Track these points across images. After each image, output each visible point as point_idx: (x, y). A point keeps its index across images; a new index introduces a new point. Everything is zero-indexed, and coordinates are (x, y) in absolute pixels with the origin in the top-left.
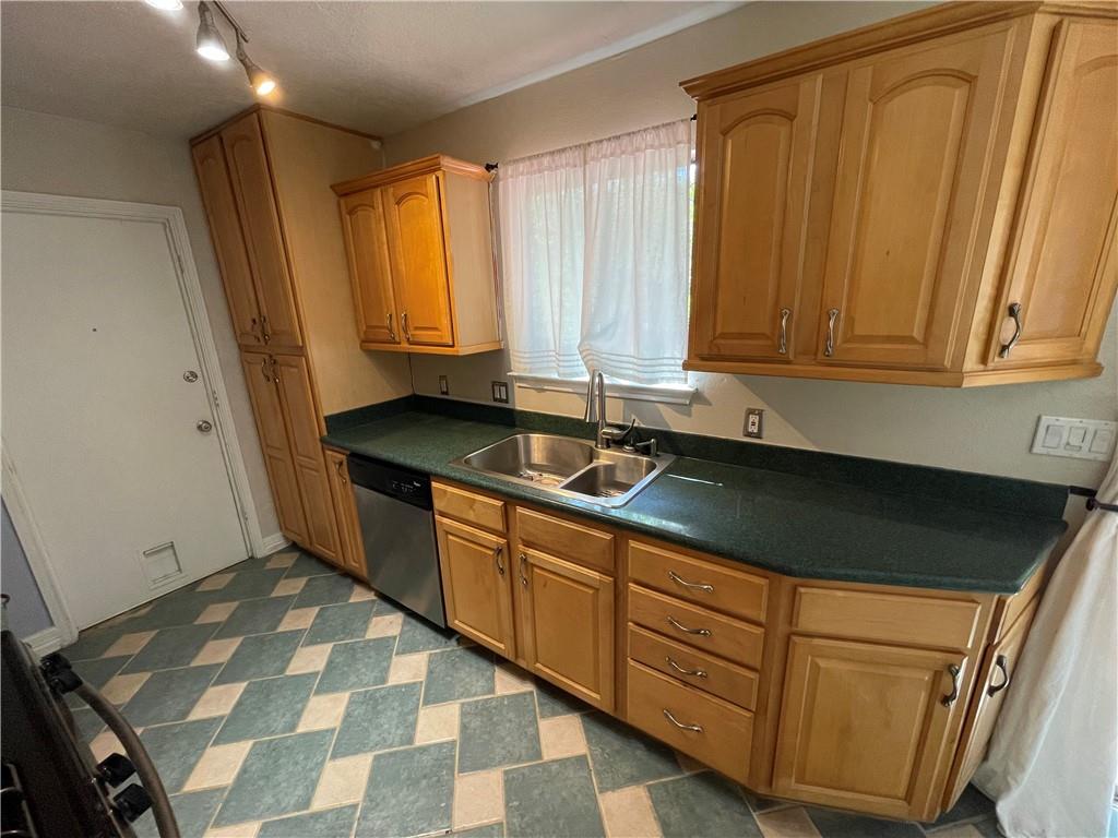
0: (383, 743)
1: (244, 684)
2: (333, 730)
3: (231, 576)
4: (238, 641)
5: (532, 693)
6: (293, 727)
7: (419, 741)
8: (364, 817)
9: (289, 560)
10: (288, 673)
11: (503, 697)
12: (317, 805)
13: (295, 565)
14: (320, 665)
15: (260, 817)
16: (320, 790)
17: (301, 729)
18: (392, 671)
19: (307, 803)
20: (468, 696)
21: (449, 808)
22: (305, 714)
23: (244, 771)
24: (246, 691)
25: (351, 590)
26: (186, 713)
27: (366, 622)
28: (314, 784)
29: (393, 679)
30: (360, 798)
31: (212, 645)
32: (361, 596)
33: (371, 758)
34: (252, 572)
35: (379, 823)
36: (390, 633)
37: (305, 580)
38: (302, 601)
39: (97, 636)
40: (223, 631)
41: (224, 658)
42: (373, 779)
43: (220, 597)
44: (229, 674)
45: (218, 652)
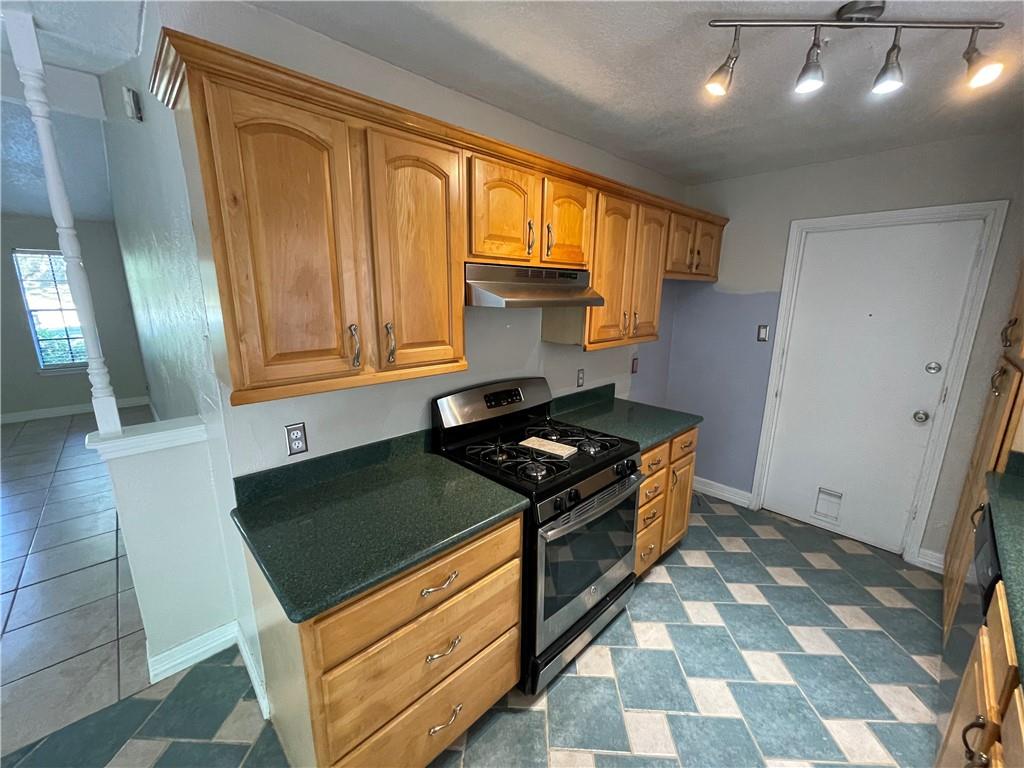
0: (756, 726)
1: (766, 603)
2: (753, 679)
3: (866, 552)
4: (803, 584)
6: (745, 646)
7: (773, 763)
8: (689, 719)
12: (691, 682)
15: (676, 647)
16: (704, 682)
17: (745, 653)
18: (844, 722)
19: (691, 674)
22: (759, 653)
23: (702, 628)
24: (761, 608)
25: (929, 653)
26: (730, 581)
27: (894, 681)
28: (704, 675)
29: (832, 725)
30: (704, 714)
31: (790, 571)
32: (929, 665)
33: (739, 715)
34: (886, 565)
35: (686, 732)
36: (895, 710)
37: (908, 605)
38: (877, 613)
39: (762, 516)
40: (805, 570)
41: (782, 582)
42: (721, 720)
43: (839, 556)
44: (770, 590)
45: (786, 577)
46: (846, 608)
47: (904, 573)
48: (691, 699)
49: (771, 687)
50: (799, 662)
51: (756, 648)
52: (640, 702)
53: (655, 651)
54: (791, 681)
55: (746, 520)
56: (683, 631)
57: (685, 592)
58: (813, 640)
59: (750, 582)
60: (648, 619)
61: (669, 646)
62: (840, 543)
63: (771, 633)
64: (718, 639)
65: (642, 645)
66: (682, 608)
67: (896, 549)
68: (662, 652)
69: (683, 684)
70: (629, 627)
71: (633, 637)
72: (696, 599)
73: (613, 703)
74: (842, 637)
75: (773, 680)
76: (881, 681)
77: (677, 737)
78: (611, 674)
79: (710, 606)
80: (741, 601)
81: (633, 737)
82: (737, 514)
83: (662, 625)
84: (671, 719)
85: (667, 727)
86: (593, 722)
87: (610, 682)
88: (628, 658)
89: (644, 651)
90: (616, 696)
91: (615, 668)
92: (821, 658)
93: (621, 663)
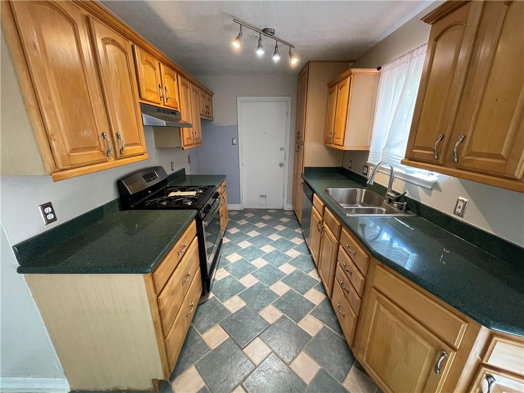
0: (272, 263)
1: (259, 234)
2: (266, 253)
3: (275, 211)
4: (265, 225)
5: (318, 281)
6: (260, 247)
7: (280, 268)
8: (256, 271)
9: (290, 214)
10: (269, 237)
11: (309, 276)
12: (252, 263)
13: (290, 216)
14: (275, 240)
15: (243, 257)
16: (255, 261)
17: (261, 249)
18: (289, 251)
19: (251, 261)
20: (300, 269)
21: (272, 284)
22: (264, 247)
23: (247, 248)
24: (259, 235)
25: (297, 228)
26: (247, 232)
27: (294, 237)
28: (254, 259)
29: (287, 253)
30: (259, 268)
31: (260, 223)
32: (299, 231)
33: (268, 263)
34: (280, 212)
35: (258, 274)
36: (297, 243)
37: (289, 220)
38: (284, 224)
39: (246, 211)
40: (264, 221)
41: (260, 227)
42: (264, 266)
43: (270, 214)
44: (259, 230)
45: (261, 225)
46: (278, 226)
47: (285, 213)
48: (254, 266)
49: (271, 253)
50: (274, 244)
51: (263, 246)
52: (241, 276)
53: (237, 261)
54: (275, 249)
55: (242, 214)
56: (241, 252)
57: (236, 241)
58: (274, 237)
59: (253, 230)
60: (230, 254)
61: (241, 258)
62: (268, 211)
63: (265, 240)
64: (253, 248)
65: (232, 262)
66: (238, 246)
67: (281, 207)
68: (240, 260)
69: (250, 264)
70: (225, 259)
71: (228, 261)
72: (240, 242)
73: (234, 281)
74: (280, 233)
75: (270, 251)
76: (291, 239)
77: (256, 277)
78: (229, 274)
79: (245, 241)
80: (253, 236)
81: (245, 285)
82: (238, 213)
83: (235, 253)
84: (252, 274)
85: (252, 276)
86: (232, 289)
87: (230, 276)
88: (231, 267)
89: (234, 263)
90: (234, 278)
91: (229, 272)
92: (278, 240)
93: (229, 270)
